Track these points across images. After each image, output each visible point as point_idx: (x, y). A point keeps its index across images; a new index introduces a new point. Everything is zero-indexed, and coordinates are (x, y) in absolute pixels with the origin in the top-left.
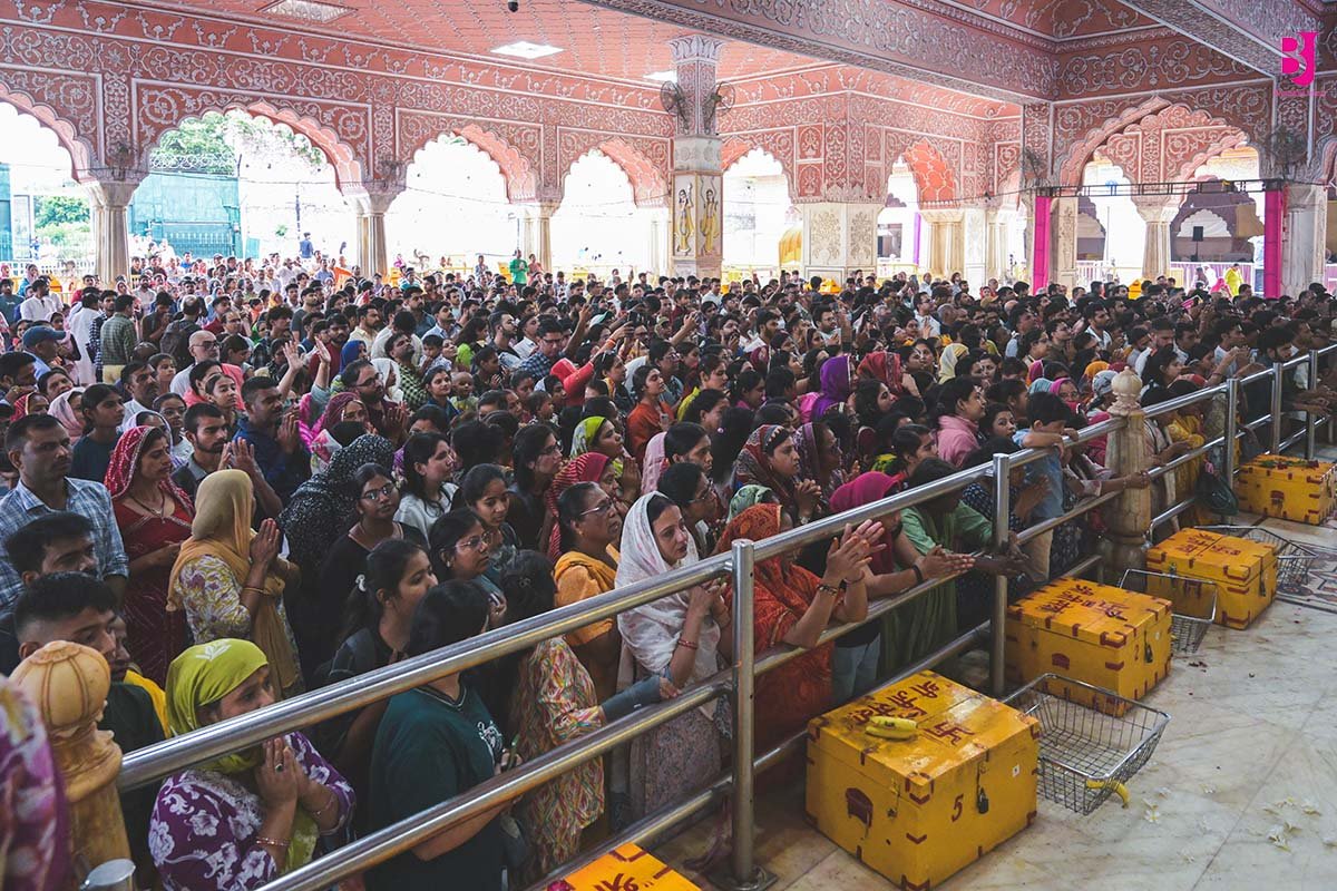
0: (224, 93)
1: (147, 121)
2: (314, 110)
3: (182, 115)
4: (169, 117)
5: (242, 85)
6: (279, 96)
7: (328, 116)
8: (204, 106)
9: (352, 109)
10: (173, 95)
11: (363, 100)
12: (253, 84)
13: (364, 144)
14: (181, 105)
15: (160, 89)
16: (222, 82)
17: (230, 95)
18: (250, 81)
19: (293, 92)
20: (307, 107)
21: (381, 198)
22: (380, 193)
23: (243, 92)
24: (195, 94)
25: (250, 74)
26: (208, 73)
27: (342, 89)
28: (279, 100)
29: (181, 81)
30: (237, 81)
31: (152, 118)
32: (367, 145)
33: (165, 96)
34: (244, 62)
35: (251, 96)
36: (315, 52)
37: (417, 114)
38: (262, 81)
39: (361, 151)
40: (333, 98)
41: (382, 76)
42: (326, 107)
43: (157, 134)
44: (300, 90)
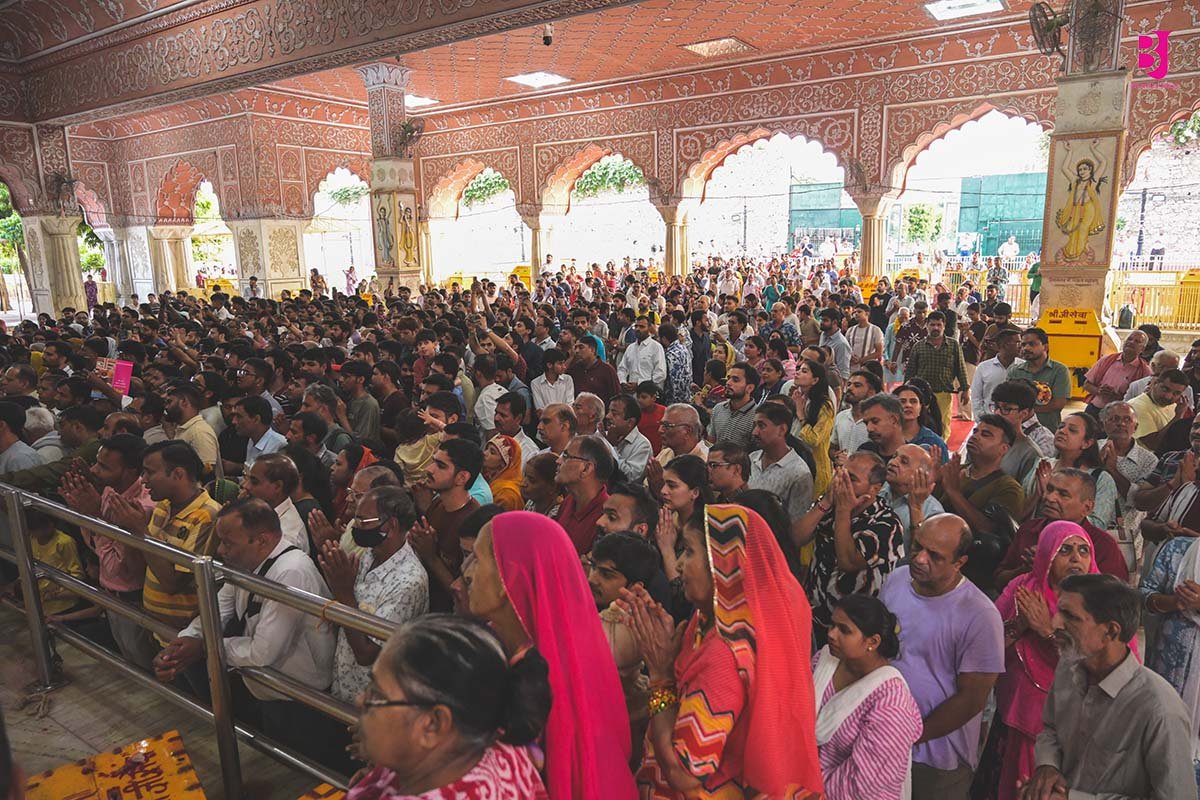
0: (731, 127)
1: (683, 159)
2: (803, 125)
3: (704, 150)
4: (696, 153)
5: (745, 117)
6: (773, 119)
7: (815, 129)
8: (718, 140)
9: (837, 117)
10: (698, 136)
11: (850, 106)
12: (754, 114)
13: (848, 150)
14: (703, 143)
15: (690, 133)
16: (731, 118)
17: (736, 127)
18: (751, 111)
19: (785, 113)
20: (796, 124)
21: (865, 201)
22: (863, 196)
23: (746, 122)
24: (711, 132)
25: (752, 106)
26: (722, 113)
27: (829, 99)
28: (773, 123)
29: (703, 124)
30: (742, 114)
31: (686, 157)
32: (852, 150)
33: (694, 138)
34: (748, 97)
35: (751, 125)
36: (800, 72)
37: (908, 108)
38: (761, 110)
39: (845, 156)
40: (821, 111)
41: (871, 76)
42: (812, 121)
43: (688, 168)
44: (791, 110)
